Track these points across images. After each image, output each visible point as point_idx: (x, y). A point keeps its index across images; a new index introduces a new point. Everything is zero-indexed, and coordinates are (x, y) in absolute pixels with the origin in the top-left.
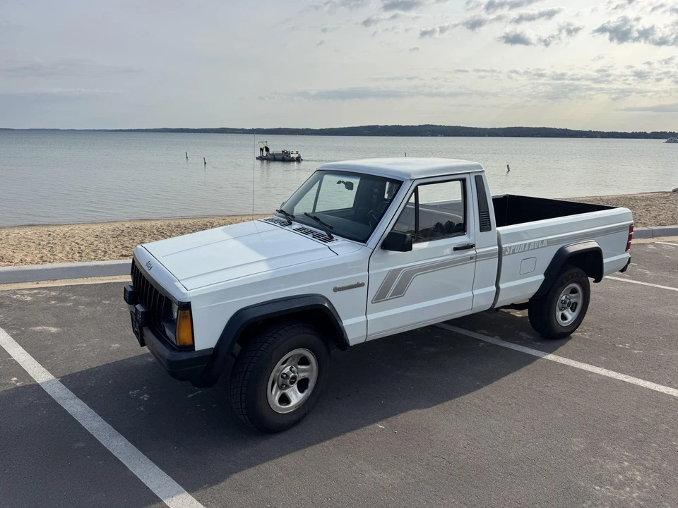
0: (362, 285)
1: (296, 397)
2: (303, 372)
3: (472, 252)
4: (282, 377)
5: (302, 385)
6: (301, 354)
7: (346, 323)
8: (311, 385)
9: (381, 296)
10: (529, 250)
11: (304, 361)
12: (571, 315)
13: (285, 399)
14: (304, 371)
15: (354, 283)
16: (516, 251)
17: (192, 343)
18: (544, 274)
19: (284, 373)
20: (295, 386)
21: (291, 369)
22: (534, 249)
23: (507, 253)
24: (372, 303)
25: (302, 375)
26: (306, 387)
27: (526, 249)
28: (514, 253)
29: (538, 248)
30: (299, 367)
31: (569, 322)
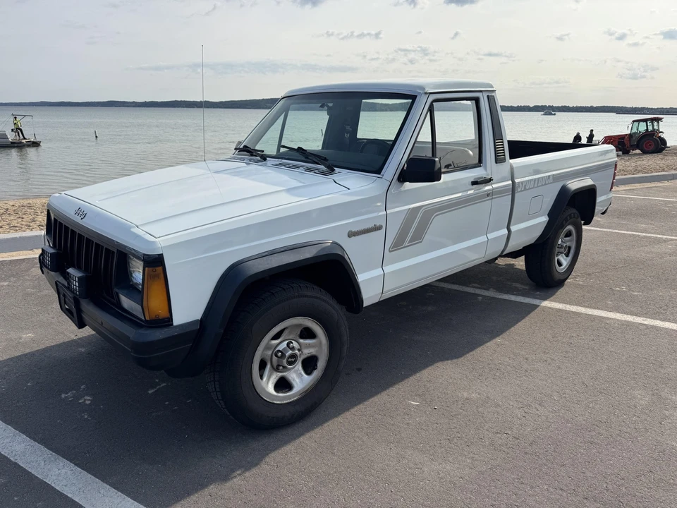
0: (379, 228)
1: (300, 380)
2: (308, 348)
3: (488, 188)
4: (276, 356)
5: (309, 365)
6: (300, 325)
7: (361, 278)
8: (321, 364)
9: (398, 244)
10: (538, 186)
11: (307, 333)
12: (566, 260)
13: (283, 385)
14: (309, 346)
15: (370, 225)
16: (527, 188)
17: (168, 315)
18: (549, 215)
19: (279, 351)
20: (299, 366)
21: (288, 345)
22: (542, 185)
23: (519, 190)
24: (390, 251)
25: (307, 352)
26: (315, 367)
27: (536, 185)
28: (525, 189)
29: (545, 184)
30: (301, 341)
31: (564, 268)
